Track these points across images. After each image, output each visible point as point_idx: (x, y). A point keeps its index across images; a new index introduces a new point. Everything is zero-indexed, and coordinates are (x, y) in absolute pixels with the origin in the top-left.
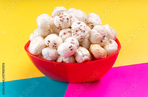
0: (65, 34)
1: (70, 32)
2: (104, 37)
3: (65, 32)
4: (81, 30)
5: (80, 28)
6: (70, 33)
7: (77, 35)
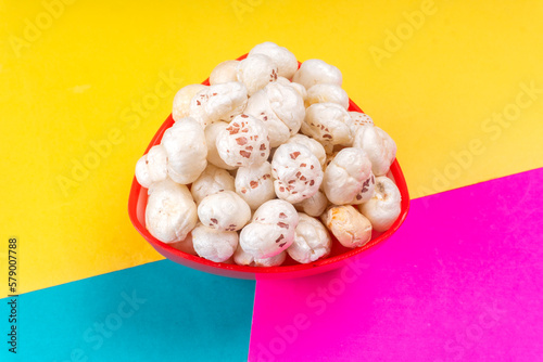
0: (253, 184)
1: (269, 176)
2: (366, 183)
3: (256, 180)
4: (303, 178)
5: (299, 174)
6: (268, 179)
7: (292, 191)
